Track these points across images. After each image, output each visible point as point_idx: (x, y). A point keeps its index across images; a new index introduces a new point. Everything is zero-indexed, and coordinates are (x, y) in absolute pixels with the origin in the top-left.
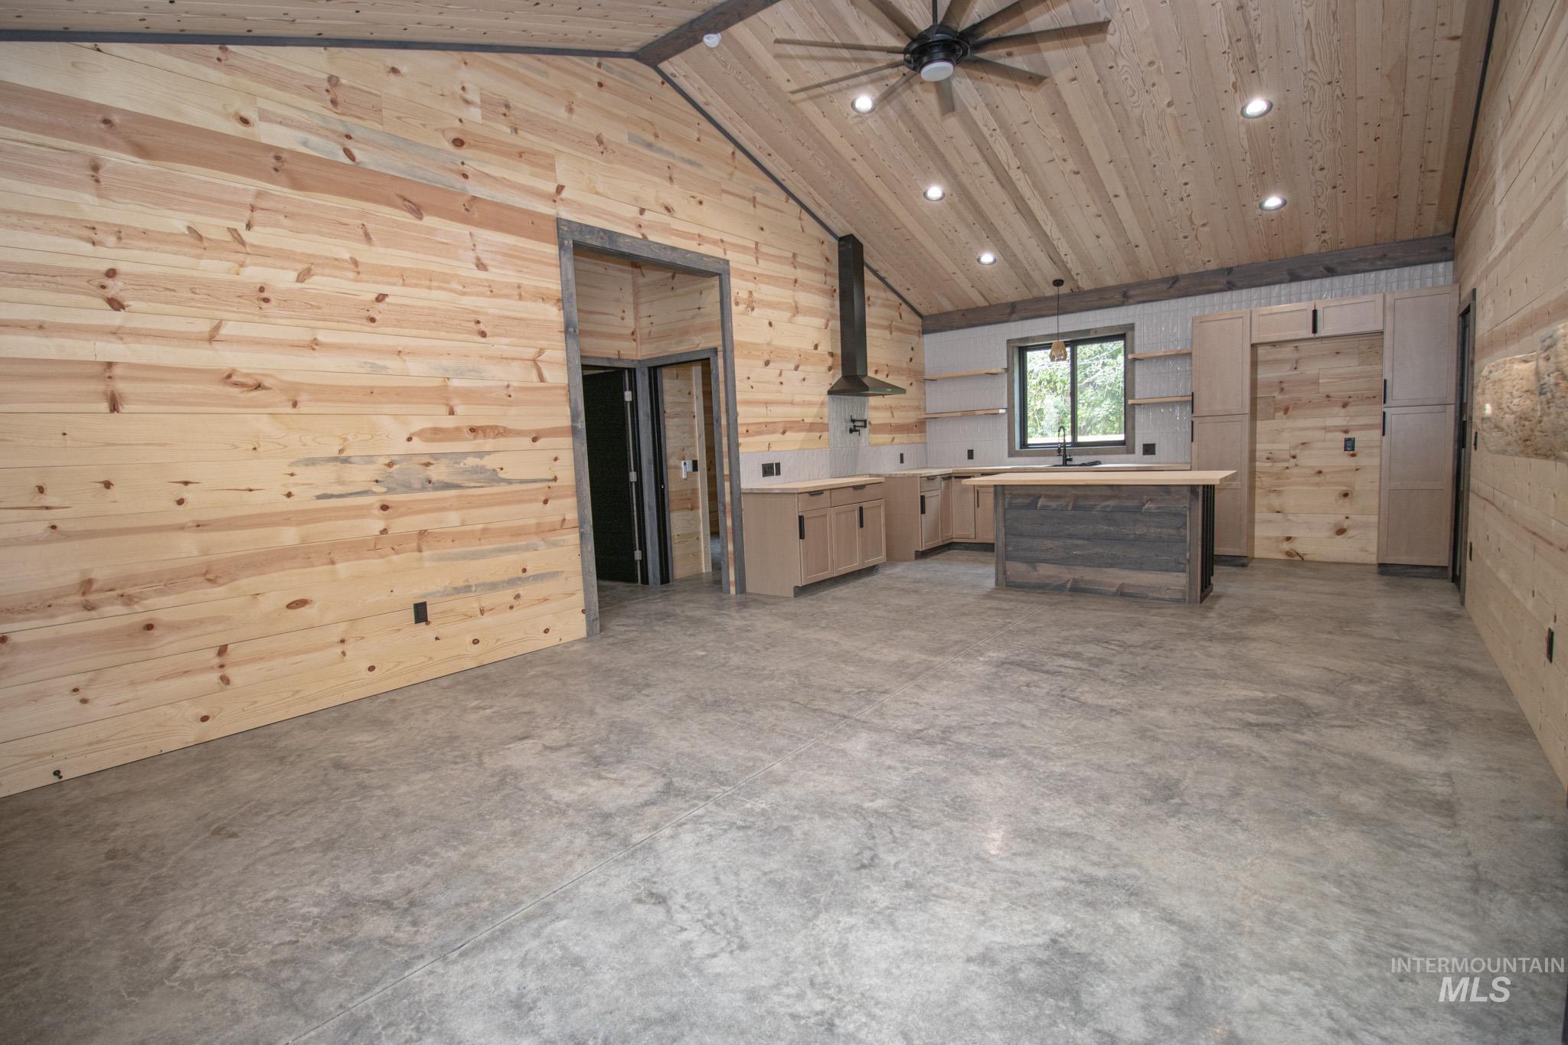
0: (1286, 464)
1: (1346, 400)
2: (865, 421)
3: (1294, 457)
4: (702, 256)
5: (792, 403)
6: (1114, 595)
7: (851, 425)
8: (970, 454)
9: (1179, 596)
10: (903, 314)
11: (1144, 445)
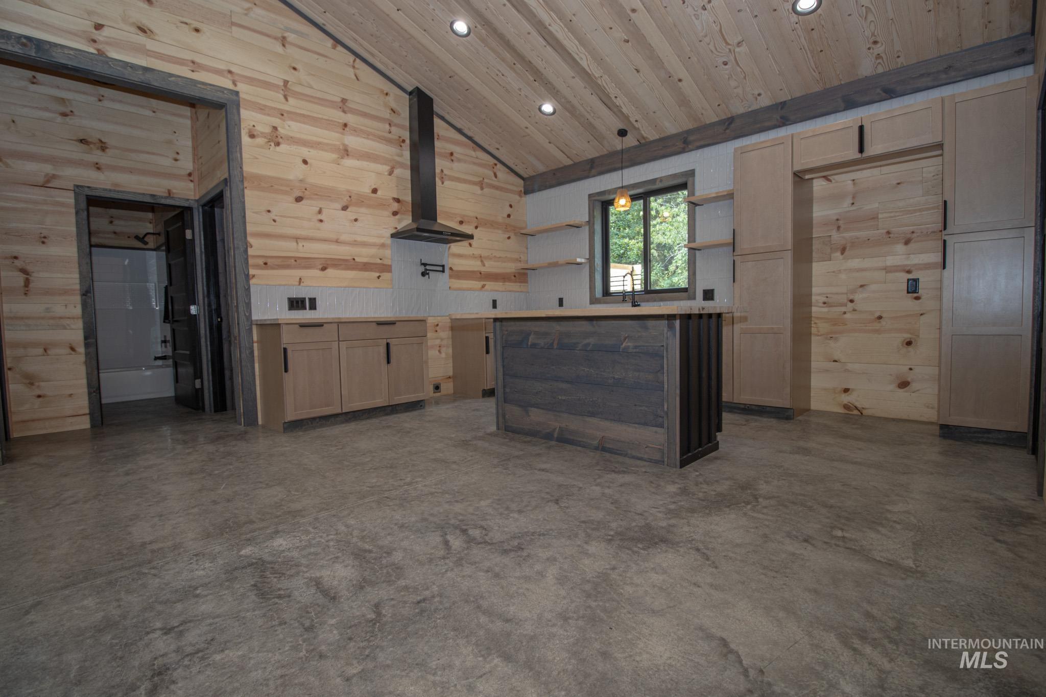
0: (843, 309)
1: (909, 236)
2: (443, 266)
3: (852, 301)
4: (194, 82)
5: (337, 241)
6: (596, 448)
7: (422, 269)
8: (561, 302)
9: (657, 456)
10: (499, 174)
11: (704, 291)
